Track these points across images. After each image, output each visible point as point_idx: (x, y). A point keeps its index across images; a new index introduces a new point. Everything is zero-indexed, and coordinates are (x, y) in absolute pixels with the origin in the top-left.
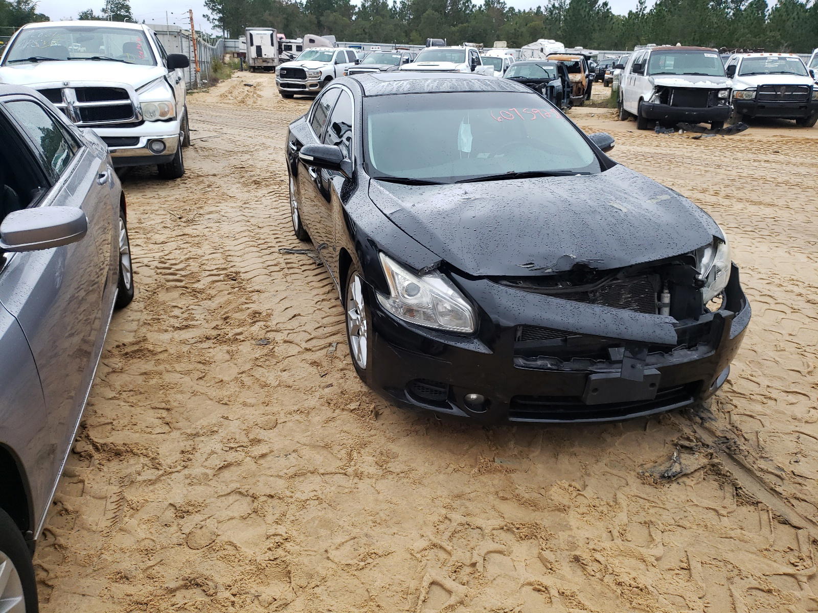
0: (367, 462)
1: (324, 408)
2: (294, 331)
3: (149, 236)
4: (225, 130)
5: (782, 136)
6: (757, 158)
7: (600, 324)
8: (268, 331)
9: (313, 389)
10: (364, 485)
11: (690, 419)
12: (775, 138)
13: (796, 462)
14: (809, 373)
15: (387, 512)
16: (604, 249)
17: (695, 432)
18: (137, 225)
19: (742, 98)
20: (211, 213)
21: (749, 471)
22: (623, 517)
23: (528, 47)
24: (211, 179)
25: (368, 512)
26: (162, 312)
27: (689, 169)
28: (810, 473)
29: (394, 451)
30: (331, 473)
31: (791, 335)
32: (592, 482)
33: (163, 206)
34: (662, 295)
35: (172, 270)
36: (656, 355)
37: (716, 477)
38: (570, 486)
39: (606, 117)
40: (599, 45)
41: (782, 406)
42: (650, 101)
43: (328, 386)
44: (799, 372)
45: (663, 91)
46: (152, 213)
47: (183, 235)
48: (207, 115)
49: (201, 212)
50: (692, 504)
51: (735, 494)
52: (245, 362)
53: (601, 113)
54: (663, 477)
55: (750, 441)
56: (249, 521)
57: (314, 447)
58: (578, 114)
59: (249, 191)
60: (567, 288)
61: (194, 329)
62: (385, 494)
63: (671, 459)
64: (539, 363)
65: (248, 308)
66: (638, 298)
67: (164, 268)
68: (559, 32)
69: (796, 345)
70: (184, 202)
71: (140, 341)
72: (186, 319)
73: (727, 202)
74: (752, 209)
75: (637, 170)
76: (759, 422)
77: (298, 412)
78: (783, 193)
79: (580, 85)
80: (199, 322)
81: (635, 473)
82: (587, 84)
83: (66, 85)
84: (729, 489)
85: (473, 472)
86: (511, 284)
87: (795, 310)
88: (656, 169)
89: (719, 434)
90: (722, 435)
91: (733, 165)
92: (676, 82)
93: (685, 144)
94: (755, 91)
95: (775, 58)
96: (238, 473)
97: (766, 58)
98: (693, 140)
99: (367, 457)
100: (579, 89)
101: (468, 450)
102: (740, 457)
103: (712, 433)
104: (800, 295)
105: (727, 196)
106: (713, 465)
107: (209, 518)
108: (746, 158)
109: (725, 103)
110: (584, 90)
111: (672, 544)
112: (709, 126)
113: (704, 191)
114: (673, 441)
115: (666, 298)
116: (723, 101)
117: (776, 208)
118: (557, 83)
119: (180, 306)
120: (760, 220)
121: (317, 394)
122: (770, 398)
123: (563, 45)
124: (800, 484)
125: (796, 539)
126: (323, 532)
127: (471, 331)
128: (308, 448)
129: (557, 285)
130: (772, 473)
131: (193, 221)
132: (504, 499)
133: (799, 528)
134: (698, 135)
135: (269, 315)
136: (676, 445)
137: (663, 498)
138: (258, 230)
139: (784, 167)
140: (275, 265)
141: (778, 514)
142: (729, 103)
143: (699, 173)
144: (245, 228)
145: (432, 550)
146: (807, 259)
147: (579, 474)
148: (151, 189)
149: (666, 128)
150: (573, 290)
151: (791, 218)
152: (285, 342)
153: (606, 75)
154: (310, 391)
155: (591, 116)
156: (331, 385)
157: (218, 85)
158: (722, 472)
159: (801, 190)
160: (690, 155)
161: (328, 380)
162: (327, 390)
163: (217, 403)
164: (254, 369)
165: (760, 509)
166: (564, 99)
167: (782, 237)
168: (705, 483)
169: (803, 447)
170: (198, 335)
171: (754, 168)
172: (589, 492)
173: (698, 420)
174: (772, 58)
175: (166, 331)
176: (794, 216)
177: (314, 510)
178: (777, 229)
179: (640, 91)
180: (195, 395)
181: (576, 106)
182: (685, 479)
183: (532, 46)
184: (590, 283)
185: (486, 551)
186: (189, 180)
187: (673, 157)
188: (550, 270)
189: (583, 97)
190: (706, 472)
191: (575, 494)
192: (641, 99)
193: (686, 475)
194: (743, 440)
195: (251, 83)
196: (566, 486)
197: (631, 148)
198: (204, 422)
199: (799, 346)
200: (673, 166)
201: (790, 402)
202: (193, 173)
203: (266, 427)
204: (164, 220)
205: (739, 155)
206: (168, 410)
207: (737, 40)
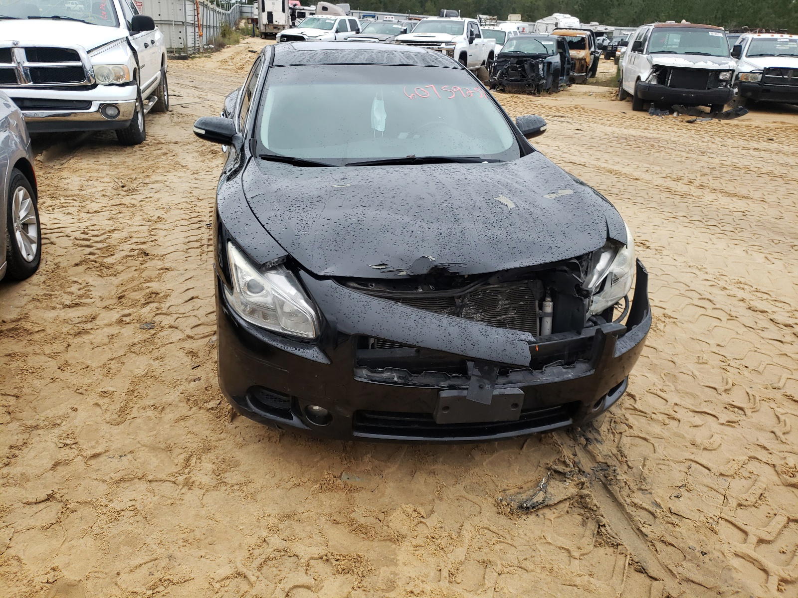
0: (203, 472)
1: (181, 404)
2: (184, 315)
3: (84, 204)
4: (209, 96)
5: (782, 123)
6: (748, 146)
7: (444, 338)
8: (157, 314)
9: (178, 382)
10: (191, 497)
11: (575, 439)
12: (775, 124)
13: (678, 497)
14: (726, 391)
15: (204, 531)
16: (470, 251)
17: (575, 455)
18: (78, 192)
19: (747, 81)
20: (156, 182)
21: (620, 506)
22: (460, 553)
23: (543, 22)
24: (172, 146)
25: (183, 528)
26: (57, 288)
27: (670, 155)
28: (688, 511)
29: (237, 458)
30: (161, 481)
31: (719, 345)
32: (441, 507)
33: (111, 173)
34: (544, 303)
35: (91, 241)
36: (523, 372)
37: (582, 511)
38: (415, 511)
39: (604, 96)
40: (616, 20)
41: (684, 429)
42: (647, 81)
43: (195, 380)
44: (715, 389)
45: (661, 71)
46: (97, 180)
47: (120, 204)
48: (199, 81)
49: (147, 181)
50: (545, 541)
51: (596, 532)
52: (121, 347)
53: (601, 91)
54: (521, 507)
55: (634, 470)
56: (49, 533)
57: (153, 448)
58: (576, 92)
59: (203, 161)
60: (429, 293)
61: (84, 308)
62: (209, 508)
63: (538, 486)
64: (385, 375)
65: (149, 287)
66: (516, 305)
67: (84, 239)
68: (576, 7)
69: (721, 358)
70: (133, 170)
71: (21, 319)
72: (80, 297)
73: (699, 192)
74: (724, 201)
75: (614, 153)
76: (652, 447)
77: (152, 408)
78: (762, 185)
79: (583, 62)
80: (93, 300)
81: (493, 500)
82: (592, 61)
83: (16, 45)
84: (592, 526)
85: (313, 489)
86: (360, 287)
87: (732, 318)
88: (635, 154)
89: (600, 459)
90: (603, 461)
91: (718, 153)
92: (675, 62)
93: (676, 127)
94: (760, 73)
95: (785, 40)
96: (63, 474)
97: (776, 40)
98: (687, 124)
99: (207, 464)
100: (583, 66)
101: (318, 461)
102: (615, 489)
103: (593, 457)
104: (743, 300)
105: (701, 185)
106: (581, 497)
107: (7, 526)
108: (736, 145)
109: (726, 85)
110: (587, 67)
111: (505, 590)
112: (708, 109)
113: (678, 179)
114: (547, 464)
115: (549, 307)
116: (724, 84)
117: (749, 201)
118: (556, 59)
119: (80, 281)
120: (729, 213)
121: (181, 389)
122: (674, 419)
123: (578, 20)
124: (673, 524)
125: (648, 593)
126: (125, 550)
127: (313, 337)
128: (147, 449)
129: (417, 288)
130: (646, 510)
131: (134, 190)
132: (336, 522)
133: (656, 579)
134: (694, 118)
135: (166, 296)
136: (549, 469)
137: (515, 533)
138: (197, 203)
139: (774, 156)
140: (197, 241)
141: (637, 560)
142: (730, 86)
143: (679, 159)
144: (185, 200)
145: (236, 579)
146: (764, 260)
147: (431, 497)
148: (107, 155)
149: (661, 110)
150: (437, 295)
151: (761, 213)
152: (171, 327)
153: (617, 53)
154: (175, 384)
155: (588, 94)
156: (199, 379)
157: (223, 50)
158: (589, 506)
159: (784, 182)
160: (676, 139)
161: (198, 372)
162: (192, 384)
163: (73, 392)
164: (127, 355)
165: (619, 552)
166: (563, 75)
167: (746, 235)
168: (567, 517)
169: (690, 479)
170: (85, 315)
171: (741, 156)
172: (433, 522)
173: (583, 440)
174: (782, 40)
175: (54, 308)
176: (766, 211)
177: (126, 524)
178: (743, 224)
179: (637, 70)
180: (54, 382)
181: (577, 84)
182: (546, 511)
183: (548, 20)
184: (459, 287)
185: (291, 586)
186: (147, 147)
187: (657, 142)
188: (404, 273)
189: (586, 75)
190: (572, 504)
191: (416, 521)
192: (639, 78)
193: (548, 506)
194: (626, 467)
195: (255, 50)
196: (410, 511)
197: (617, 130)
198: (50, 413)
199: (724, 359)
200: (654, 150)
201: (695, 424)
202: (155, 140)
203: (113, 423)
204: (106, 188)
205: (730, 142)
206: (18, 397)
207: (761, 20)
